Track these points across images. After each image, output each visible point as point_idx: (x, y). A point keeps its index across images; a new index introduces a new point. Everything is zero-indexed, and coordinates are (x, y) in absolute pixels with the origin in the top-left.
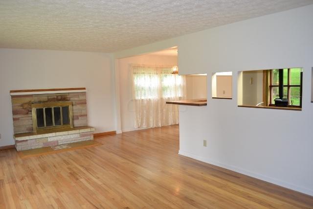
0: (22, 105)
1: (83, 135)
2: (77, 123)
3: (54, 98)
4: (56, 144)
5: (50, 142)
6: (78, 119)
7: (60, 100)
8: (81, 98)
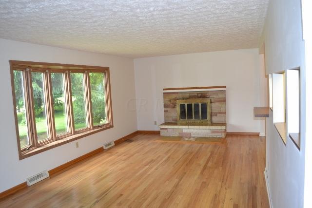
0: (170, 101)
1: (214, 132)
2: (215, 119)
3: (195, 96)
4: (189, 135)
5: (185, 133)
6: (217, 115)
7: (201, 97)
8: (221, 96)
